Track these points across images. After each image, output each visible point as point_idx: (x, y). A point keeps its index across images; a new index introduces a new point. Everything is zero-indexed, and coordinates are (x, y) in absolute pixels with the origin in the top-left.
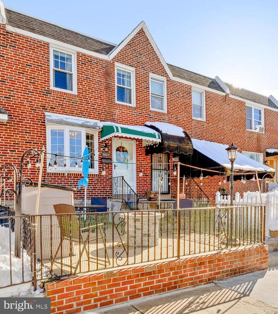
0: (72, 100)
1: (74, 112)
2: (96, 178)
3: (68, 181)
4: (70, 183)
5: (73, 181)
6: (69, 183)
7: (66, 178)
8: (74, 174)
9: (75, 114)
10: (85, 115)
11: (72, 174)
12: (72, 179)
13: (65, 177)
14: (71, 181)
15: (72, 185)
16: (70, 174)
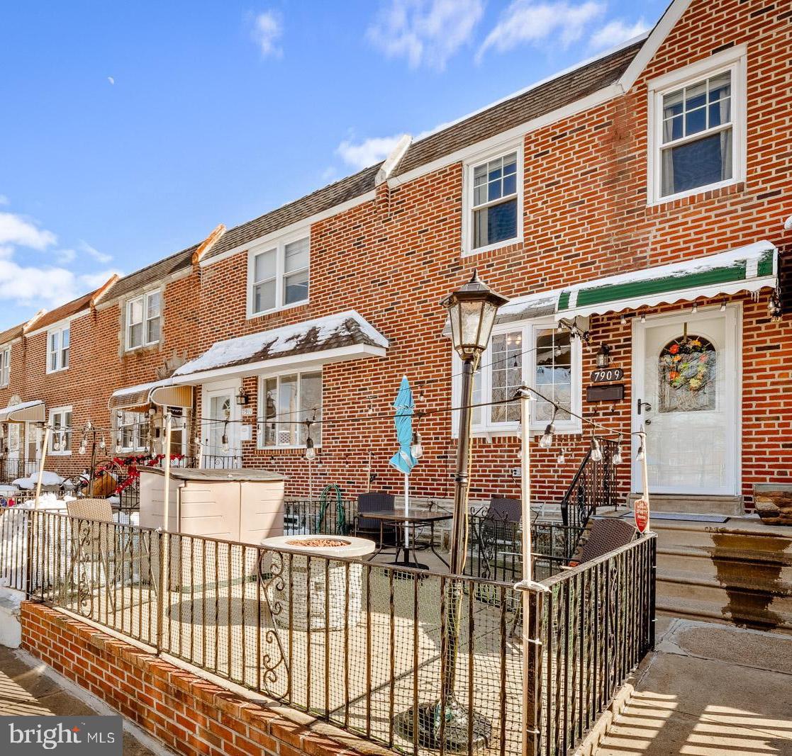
0: (508, 261)
1: (513, 287)
2: (572, 445)
3: (496, 456)
4: (501, 461)
5: (509, 456)
6: (498, 459)
7: (492, 448)
8: (510, 438)
9: (516, 291)
10: (543, 285)
11: (504, 438)
12: (505, 451)
13: (490, 447)
14: (503, 457)
15: (505, 466)
16: (499, 438)
